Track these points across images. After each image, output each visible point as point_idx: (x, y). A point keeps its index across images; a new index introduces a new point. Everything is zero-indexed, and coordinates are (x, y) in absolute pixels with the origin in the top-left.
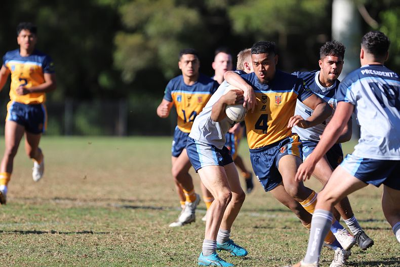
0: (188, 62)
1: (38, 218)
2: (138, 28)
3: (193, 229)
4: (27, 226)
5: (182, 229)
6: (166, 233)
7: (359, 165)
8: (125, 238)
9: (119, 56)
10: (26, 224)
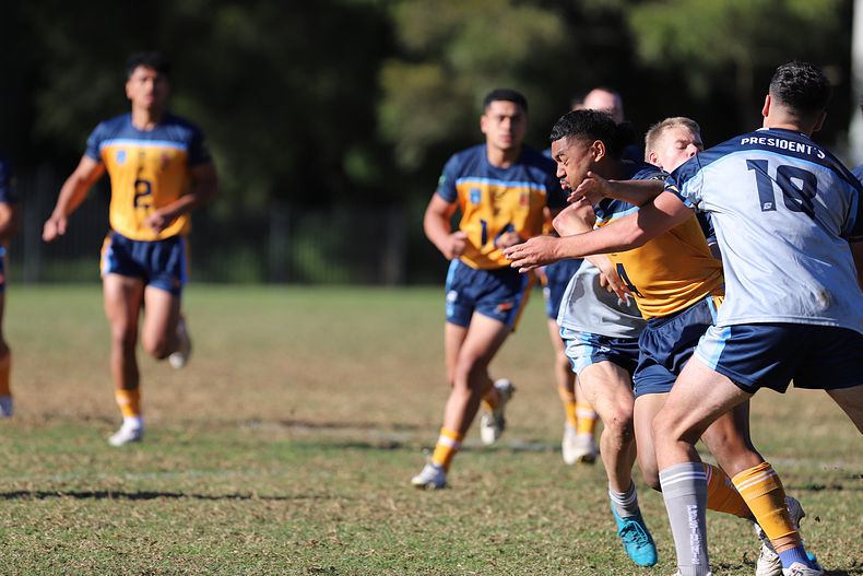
0: (502, 118)
1: (213, 462)
2: (433, 52)
3: (547, 486)
4: (190, 478)
5: (523, 487)
6: (488, 494)
7: (722, 347)
8: (400, 505)
9: (391, 114)
10: (187, 473)
